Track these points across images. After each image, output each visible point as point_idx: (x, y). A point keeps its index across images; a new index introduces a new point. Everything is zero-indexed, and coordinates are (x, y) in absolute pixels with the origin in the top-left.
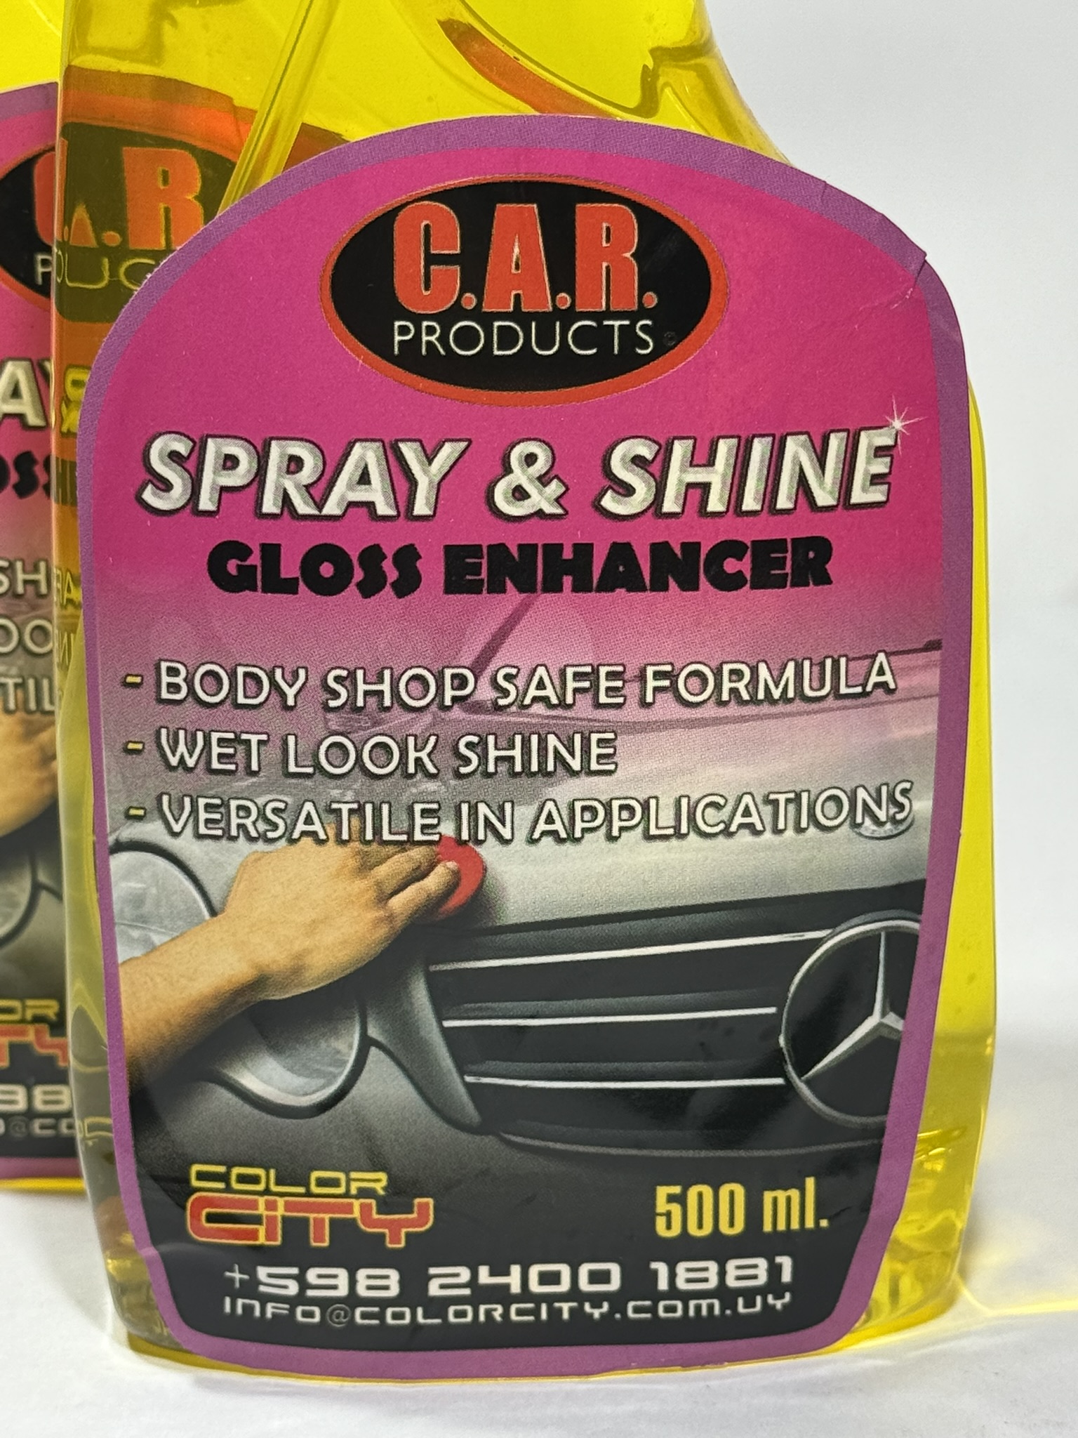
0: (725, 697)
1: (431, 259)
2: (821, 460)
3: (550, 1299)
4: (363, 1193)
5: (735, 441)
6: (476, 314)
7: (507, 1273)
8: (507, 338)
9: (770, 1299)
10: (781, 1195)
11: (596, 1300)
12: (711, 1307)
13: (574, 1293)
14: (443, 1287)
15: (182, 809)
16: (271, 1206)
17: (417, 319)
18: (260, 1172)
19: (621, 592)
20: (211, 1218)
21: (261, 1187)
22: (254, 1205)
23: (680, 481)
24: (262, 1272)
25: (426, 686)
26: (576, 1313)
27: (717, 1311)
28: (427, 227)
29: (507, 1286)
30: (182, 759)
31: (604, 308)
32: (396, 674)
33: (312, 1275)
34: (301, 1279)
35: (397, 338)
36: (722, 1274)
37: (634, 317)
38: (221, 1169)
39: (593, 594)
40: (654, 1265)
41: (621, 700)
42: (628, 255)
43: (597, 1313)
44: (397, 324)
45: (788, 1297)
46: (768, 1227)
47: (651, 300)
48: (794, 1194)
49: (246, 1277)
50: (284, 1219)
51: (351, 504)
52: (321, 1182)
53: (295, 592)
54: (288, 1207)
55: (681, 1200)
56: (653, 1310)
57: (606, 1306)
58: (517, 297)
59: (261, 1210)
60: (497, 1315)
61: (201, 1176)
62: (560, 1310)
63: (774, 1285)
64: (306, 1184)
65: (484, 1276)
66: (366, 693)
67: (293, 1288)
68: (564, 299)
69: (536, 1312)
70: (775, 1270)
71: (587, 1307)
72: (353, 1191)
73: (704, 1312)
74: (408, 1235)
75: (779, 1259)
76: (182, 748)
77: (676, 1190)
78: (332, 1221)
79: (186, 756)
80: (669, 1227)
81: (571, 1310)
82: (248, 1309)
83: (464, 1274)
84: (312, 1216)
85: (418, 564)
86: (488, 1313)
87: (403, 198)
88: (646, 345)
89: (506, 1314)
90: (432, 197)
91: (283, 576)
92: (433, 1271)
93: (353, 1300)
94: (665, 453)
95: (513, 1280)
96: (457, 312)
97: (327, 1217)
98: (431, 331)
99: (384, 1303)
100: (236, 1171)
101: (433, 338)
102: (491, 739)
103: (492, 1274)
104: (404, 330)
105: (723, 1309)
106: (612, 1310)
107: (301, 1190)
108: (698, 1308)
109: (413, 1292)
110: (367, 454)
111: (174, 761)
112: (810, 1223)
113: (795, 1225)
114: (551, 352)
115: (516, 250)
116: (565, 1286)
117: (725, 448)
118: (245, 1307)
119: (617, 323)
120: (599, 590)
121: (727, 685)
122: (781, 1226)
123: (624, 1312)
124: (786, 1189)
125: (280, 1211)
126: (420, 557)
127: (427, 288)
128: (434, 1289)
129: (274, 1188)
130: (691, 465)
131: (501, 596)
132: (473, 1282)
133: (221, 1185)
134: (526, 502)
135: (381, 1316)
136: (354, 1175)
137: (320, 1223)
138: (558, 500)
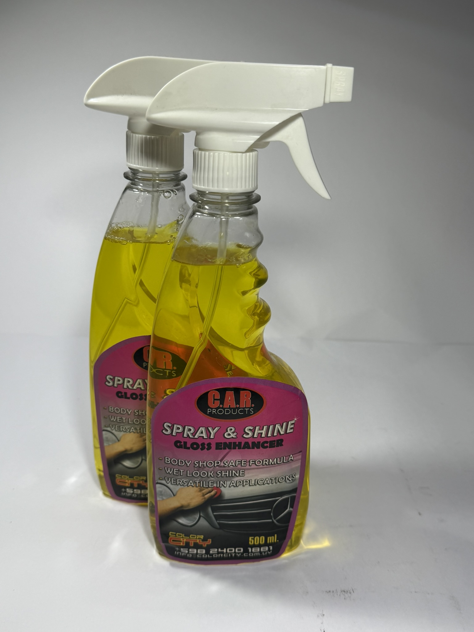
0: (264, 464)
1: (214, 399)
2: (282, 427)
3: (231, 554)
4: (199, 538)
5: (267, 426)
6: (222, 408)
7: (223, 549)
8: (228, 411)
9: (268, 552)
10: (271, 538)
11: (239, 553)
12: (258, 554)
13: (235, 552)
14: (212, 552)
15: (169, 480)
16: (183, 539)
17: (212, 409)
18: (182, 534)
19: (246, 449)
20: (173, 541)
21: (182, 537)
22: (181, 539)
23: (257, 432)
24: (182, 549)
25: (212, 464)
26: (235, 555)
27: (259, 554)
28: (214, 394)
29: (224, 551)
30: (169, 472)
31: (245, 407)
32: (207, 462)
33: (190, 550)
34: (188, 551)
35: (208, 411)
36: (260, 549)
37: (250, 408)
38: (175, 533)
39: (241, 449)
40: (249, 548)
41: (246, 465)
42: (249, 399)
43: (239, 555)
44: (208, 409)
45: (271, 552)
46: (268, 542)
47: (253, 405)
48: (273, 537)
49: (179, 549)
50: (186, 542)
51: (200, 436)
52: (192, 536)
53: (189, 449)
54: (186, 540)
55: (254, 539)
56: (248, 554)
57: (240, 554)
58: (230, 405)
59: (182, 540)
60: (222, 555)
61: (171, 534)
62: (232, 555)
63: (269, 550)
64: (189, 536)
65: (220, 550)
66: (201, 465)
67: (187, 552)
68: (238, 406)
69: (228, 555)
70: (269, 549)
71: (237, 554)
72: (198, 538)
73: (257, 555)
74: (207, 545)
75: (270, 547)
76: (169, 470)
77: (253, 537)
78: (194, 542)
79: (170, 472)
80: (251, 542)
81: (234, 555)
82: (179, 554)
83: (216, 550)
84: (190, 541)
85: (211, 445)
86: (220, 555)
87: (210, 390)
88: (252, 412)
89: (223, 555)
90: (215, 390)
91: (187, 446)
92: (211, 549)
93: (197, 553)
94: (255, 428)
95: (225, 550)
96: (219, 408)
97: (193, 542)
98: (214, 410)
99: (202, 554)
100: (177, 534)
101: (215, 412)
102: (223, 471)
103: (221, 549)
104: (209, 410)
105: (260, 554)
106: (241, 554)
107: (189, 537)
108: (256, 554)
109: (207, 552)
110: (203, 429)
111: (168, 472)
112: (275, 541)
113: (273, 541)
114: (235, 413)
115: (230, 398)
116: (233, 551)
117: (265, 427)
118: (179, 553)
119: (247, 409)
120: (242, 449)
121: (264, 462)
122: (271, 542)
123: (243, 555)
124: (271, 536)
125: (185, 540)
126: (211, 444)
127: (214, 404)
128: (211, 552)
129: (184, 537)
130: (259, 430)
131: (226, 450)
132: (218, 551)
133: (175, 536)
134: (230, 436)
135: (202, 556)
136: (198, 536)
137: (192, 543)
138: (236, 436)
